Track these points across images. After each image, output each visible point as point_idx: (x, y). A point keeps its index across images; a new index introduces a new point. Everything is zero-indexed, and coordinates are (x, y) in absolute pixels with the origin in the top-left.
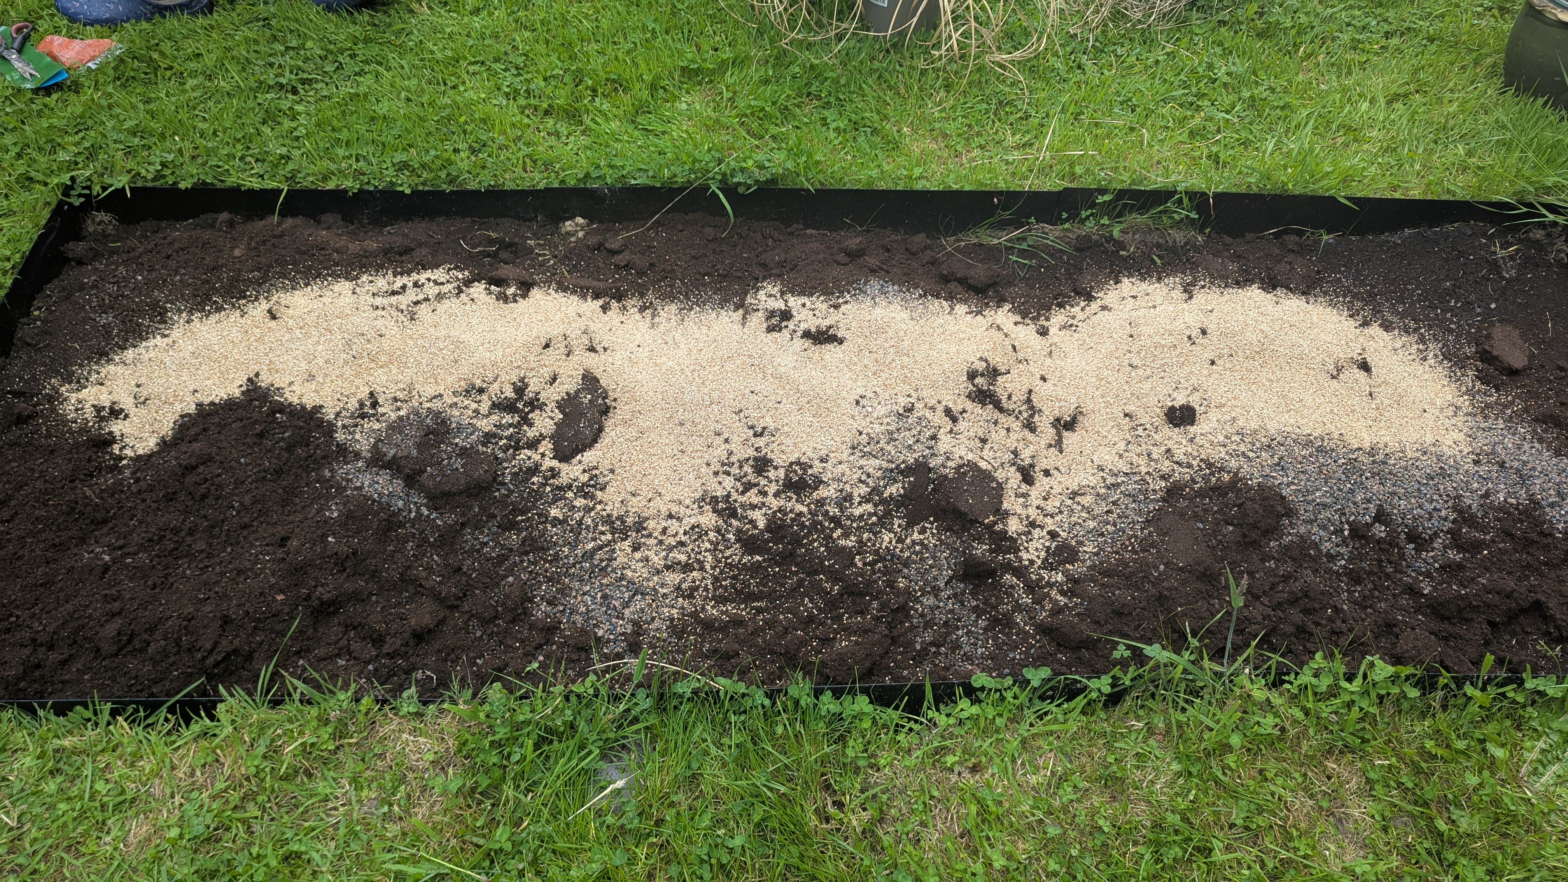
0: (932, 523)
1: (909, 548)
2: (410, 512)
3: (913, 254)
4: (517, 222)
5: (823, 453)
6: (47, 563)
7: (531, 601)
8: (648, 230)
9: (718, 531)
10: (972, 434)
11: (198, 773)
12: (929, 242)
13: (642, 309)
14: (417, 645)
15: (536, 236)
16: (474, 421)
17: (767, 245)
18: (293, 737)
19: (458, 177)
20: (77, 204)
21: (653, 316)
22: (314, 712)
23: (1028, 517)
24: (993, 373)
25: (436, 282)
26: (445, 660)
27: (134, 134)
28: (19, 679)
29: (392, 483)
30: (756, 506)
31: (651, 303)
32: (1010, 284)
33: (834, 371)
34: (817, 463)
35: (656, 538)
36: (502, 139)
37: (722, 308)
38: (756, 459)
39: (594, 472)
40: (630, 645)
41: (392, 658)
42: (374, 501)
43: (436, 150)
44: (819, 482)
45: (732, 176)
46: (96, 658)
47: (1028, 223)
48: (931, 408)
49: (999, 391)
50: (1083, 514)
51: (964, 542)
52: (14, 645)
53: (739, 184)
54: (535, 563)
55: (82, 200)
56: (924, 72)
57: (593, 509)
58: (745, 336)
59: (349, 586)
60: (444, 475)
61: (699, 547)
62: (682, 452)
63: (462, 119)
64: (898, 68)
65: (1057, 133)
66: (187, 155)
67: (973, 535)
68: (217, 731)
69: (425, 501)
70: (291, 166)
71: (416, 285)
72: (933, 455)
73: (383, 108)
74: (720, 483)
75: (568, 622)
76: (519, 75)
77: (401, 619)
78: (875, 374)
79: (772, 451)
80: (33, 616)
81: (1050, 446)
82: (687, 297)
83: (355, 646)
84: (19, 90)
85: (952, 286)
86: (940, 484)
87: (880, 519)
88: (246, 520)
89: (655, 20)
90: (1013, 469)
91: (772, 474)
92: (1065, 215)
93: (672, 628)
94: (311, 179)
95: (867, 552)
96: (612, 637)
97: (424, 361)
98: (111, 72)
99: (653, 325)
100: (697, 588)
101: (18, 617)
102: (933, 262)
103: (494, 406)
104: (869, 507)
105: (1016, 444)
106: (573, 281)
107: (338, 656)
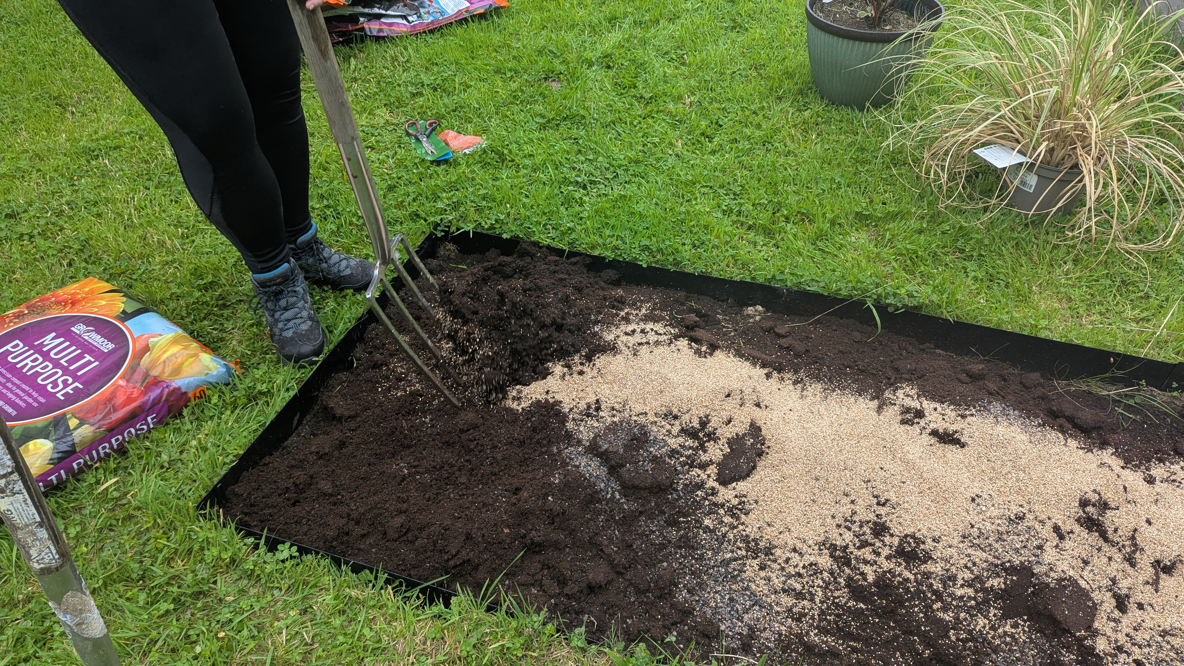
0: (1025, 621)
1: (1000, 637)
2: (607, 493)
3: (1027, 388)
4: (713, 301)
5: (937, 534)
6: (369, 465)
7: (676, 585)
8: (809, 325)
9: (832, 573)
10: (1075, 553)
11: (428, 643)
12: (1042, 381)
13: (795, 383)
14: (588, 595)
15: (724, 313)
16: (666, 438)
17: (901, 355)
18: (496, 638)
19: (681, 262)
20: (439, 235)
21: (803, 389)
22: (514, 624)
23: (1116, 641)
24: (1104, 506)
25: (657, 333)
26: (605, 613)
27: (484, 199)
28: (334, 539)
29: (599, 469)
30: (869, 562)
31: (802, 379)
32: (1113, 431)
33: (953, 468)
34: (929, 541)
35: (779, 564)
36: (716, 242)
37: (860, 395)
38: (875, 523)
39: (743, 499)
40: (743, 644)
41: (569, 599)
42: (586, 478)
43: (670, 241)
44: (928, 558)
45: (886, 298)
46: (383, 539)
47: (1138, 385)
48: (1040, 521)
49: (1107, 523)
50: (1172, 654)
51: (1053, 647)
52: (337, 515)
53: (890, 305)
54: (685, 557)
55: (443, 234)
56: (1056, 247)
57: (736, 527)
58: (881, 423)
59: (554, 536)
60: (637, 473)
61: (813, 582)
62: (813, 501)
63: (692, 224)
64: (1034, 240)
65: (1175, 316)
66: (512, 217)
67: (1063, 643)
68: (448, 617)
69: (619, 488)
70: (573, 236)
71: (643, 331)
72: (1038, 562)
73: (640, 208)
74: (841, 535)
75: (700, 611)
76: (735, 199)
77: (582, 571)
78: (991, 479)
79: (891, 521)
80: (352, 498)
81: (1148, 583)
82: (830, 380)
83: (546, 582)
84: (423, 160)
85: (1062, 421)
86: (1041, 590)
87: (978, 604)
88: (496, 470)
89: (842, 176)
90: (1109, 594)
91: (887, 539)
92: (1175, 385)
93: (779, 640)
94: (584, 246)
95: (961, 630)
96: (730, 633)
97: (639, 386)
98: (477, 157)
99: (802, 397)
100: (805, 615)
101: (343, 496)
102: (1044, 398)
103: (683, 430)
104: (970, 592)
105: (1115, 573)
106: (748, 351)
107: (533, 585)
